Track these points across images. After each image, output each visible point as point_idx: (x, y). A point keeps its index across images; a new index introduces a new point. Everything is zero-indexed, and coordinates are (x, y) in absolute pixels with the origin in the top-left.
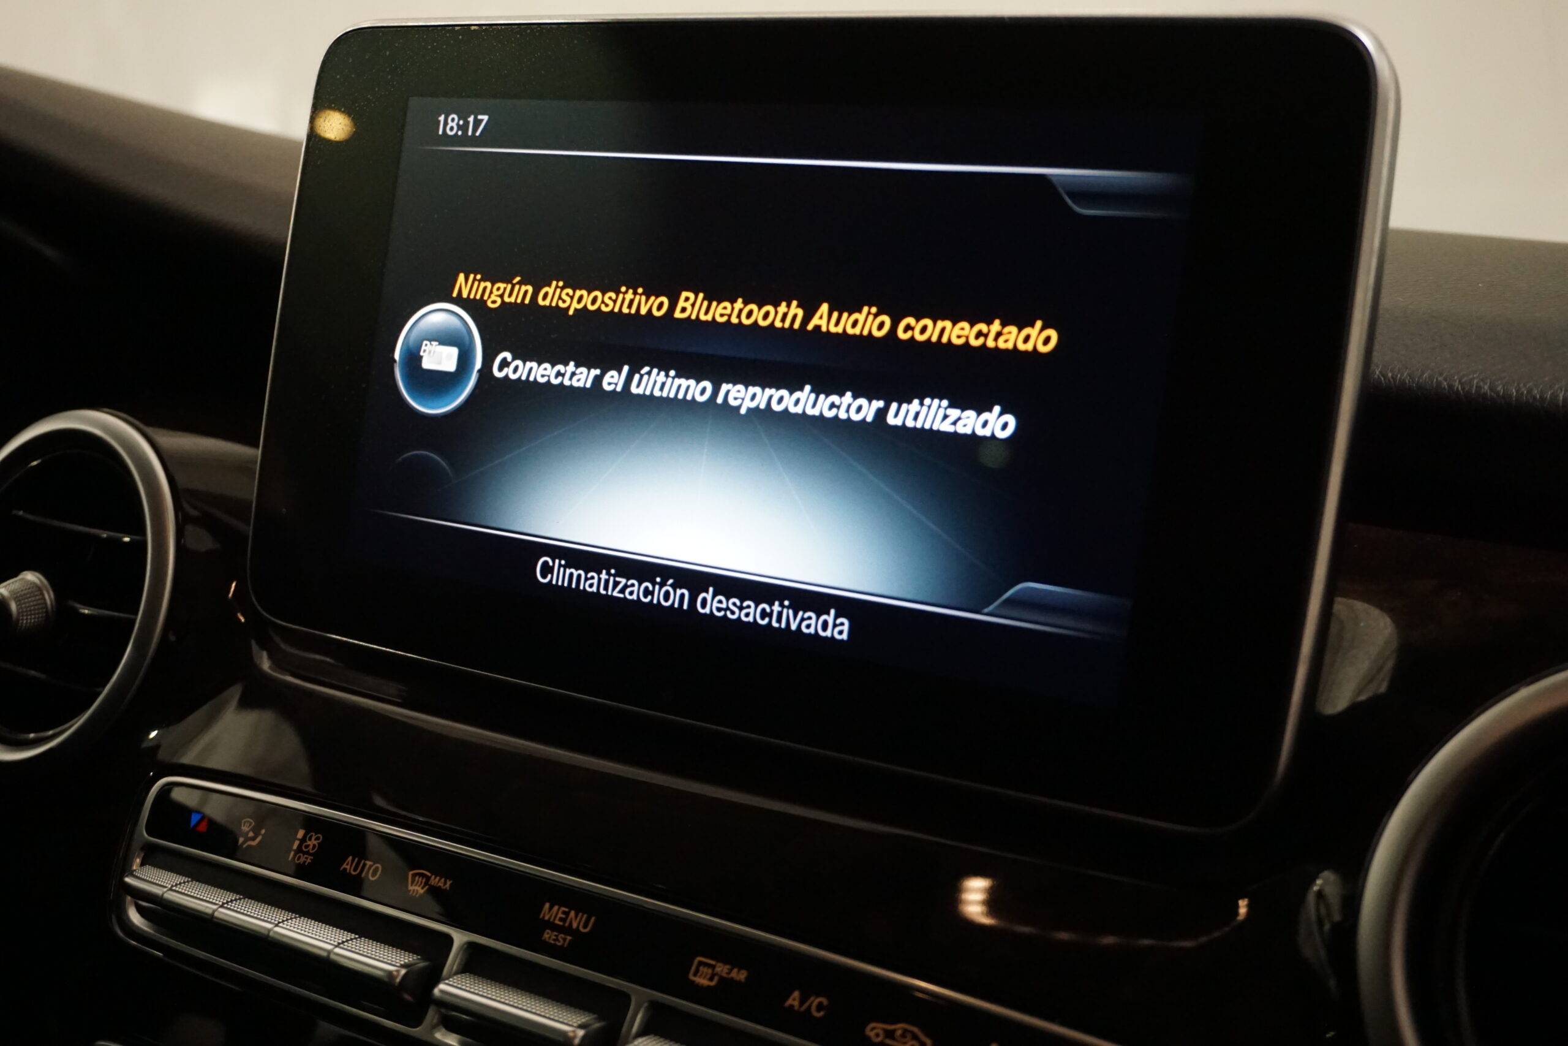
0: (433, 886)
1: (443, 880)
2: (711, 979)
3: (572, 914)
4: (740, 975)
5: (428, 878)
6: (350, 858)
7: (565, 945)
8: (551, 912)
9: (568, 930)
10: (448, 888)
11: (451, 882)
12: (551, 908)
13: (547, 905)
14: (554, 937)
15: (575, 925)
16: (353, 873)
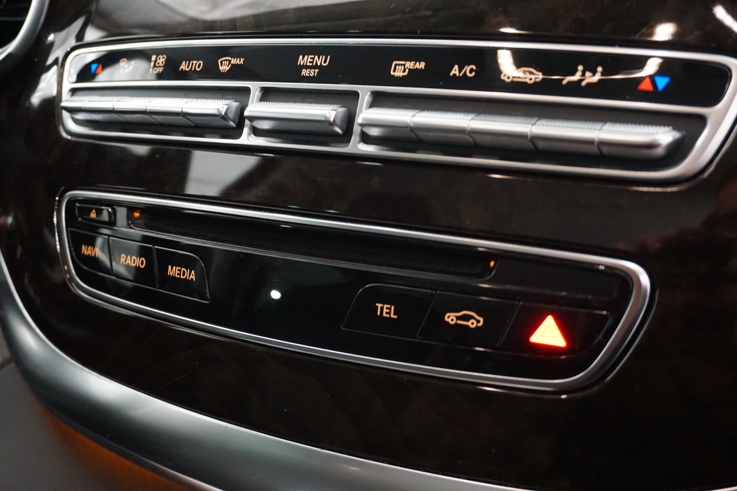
0: (234, 64)
1: (238, 59)
2: (404, 71)
3: (316, 57)
4: (421, 65)
5: (230, 61)
6: (184, 62)
7: (316, 75)
8: (302, 60)
9: (316, 67)
10: (242, 63)
11: (243, 59)
12: (303, 58)
13: (301, 57)
14: (309, 72)
15: (319, 64)
16: (187, 70)
